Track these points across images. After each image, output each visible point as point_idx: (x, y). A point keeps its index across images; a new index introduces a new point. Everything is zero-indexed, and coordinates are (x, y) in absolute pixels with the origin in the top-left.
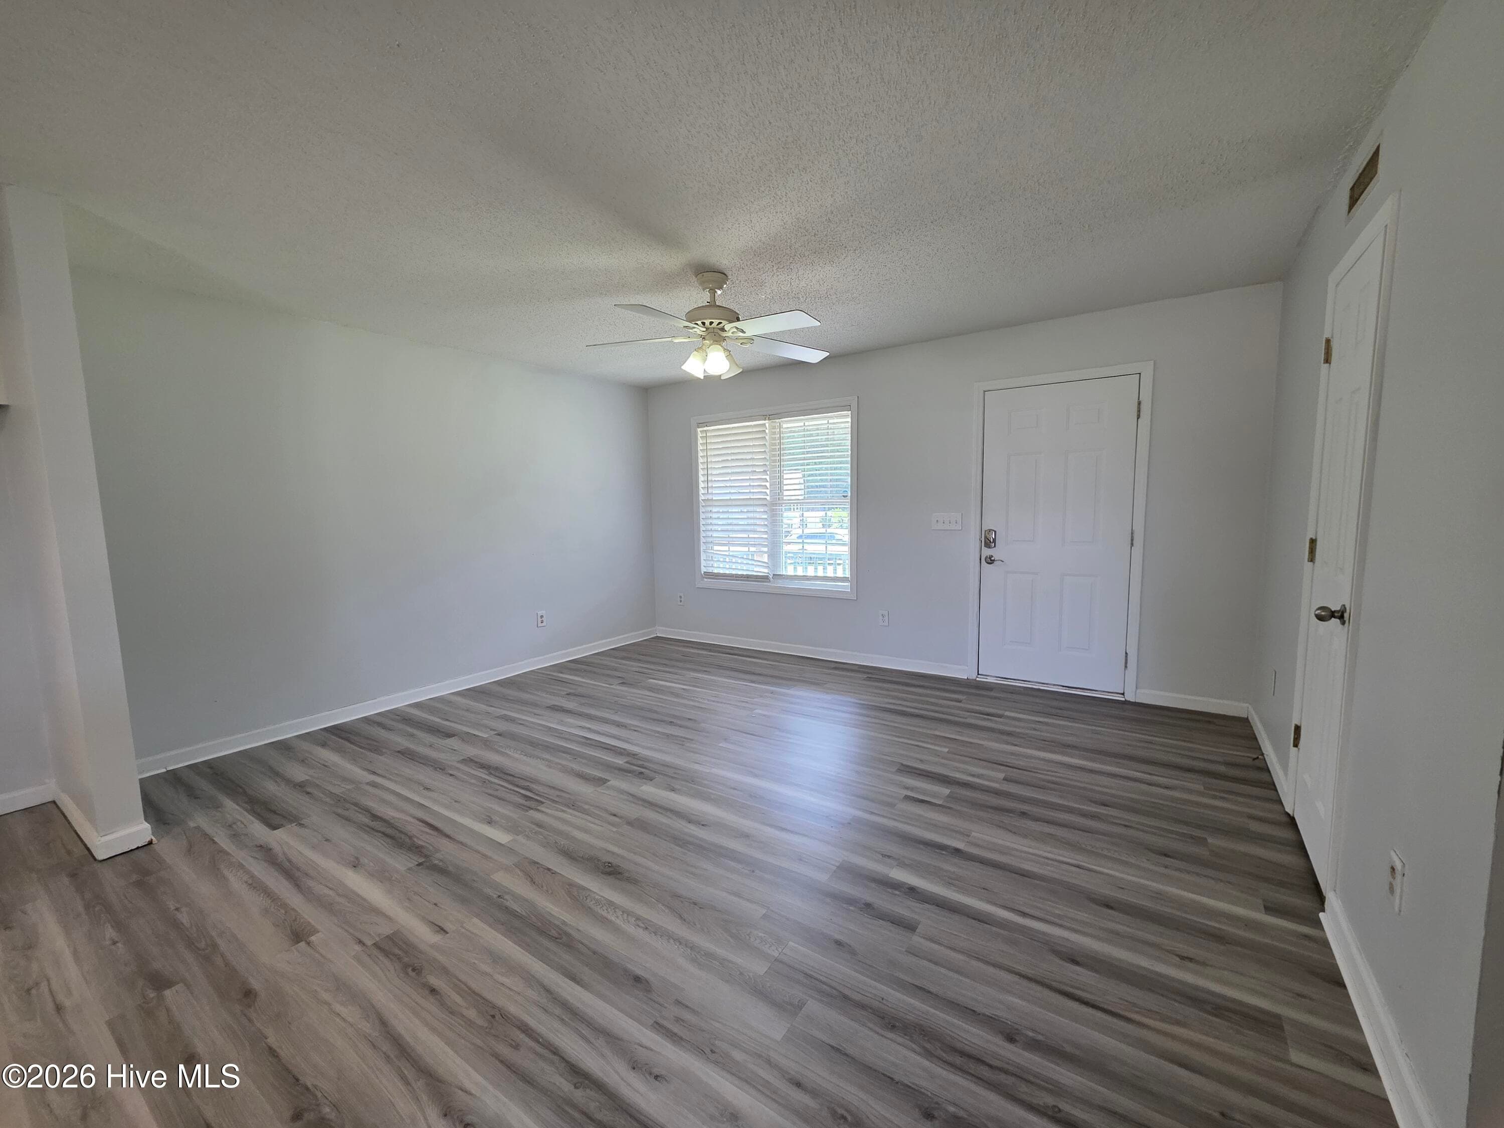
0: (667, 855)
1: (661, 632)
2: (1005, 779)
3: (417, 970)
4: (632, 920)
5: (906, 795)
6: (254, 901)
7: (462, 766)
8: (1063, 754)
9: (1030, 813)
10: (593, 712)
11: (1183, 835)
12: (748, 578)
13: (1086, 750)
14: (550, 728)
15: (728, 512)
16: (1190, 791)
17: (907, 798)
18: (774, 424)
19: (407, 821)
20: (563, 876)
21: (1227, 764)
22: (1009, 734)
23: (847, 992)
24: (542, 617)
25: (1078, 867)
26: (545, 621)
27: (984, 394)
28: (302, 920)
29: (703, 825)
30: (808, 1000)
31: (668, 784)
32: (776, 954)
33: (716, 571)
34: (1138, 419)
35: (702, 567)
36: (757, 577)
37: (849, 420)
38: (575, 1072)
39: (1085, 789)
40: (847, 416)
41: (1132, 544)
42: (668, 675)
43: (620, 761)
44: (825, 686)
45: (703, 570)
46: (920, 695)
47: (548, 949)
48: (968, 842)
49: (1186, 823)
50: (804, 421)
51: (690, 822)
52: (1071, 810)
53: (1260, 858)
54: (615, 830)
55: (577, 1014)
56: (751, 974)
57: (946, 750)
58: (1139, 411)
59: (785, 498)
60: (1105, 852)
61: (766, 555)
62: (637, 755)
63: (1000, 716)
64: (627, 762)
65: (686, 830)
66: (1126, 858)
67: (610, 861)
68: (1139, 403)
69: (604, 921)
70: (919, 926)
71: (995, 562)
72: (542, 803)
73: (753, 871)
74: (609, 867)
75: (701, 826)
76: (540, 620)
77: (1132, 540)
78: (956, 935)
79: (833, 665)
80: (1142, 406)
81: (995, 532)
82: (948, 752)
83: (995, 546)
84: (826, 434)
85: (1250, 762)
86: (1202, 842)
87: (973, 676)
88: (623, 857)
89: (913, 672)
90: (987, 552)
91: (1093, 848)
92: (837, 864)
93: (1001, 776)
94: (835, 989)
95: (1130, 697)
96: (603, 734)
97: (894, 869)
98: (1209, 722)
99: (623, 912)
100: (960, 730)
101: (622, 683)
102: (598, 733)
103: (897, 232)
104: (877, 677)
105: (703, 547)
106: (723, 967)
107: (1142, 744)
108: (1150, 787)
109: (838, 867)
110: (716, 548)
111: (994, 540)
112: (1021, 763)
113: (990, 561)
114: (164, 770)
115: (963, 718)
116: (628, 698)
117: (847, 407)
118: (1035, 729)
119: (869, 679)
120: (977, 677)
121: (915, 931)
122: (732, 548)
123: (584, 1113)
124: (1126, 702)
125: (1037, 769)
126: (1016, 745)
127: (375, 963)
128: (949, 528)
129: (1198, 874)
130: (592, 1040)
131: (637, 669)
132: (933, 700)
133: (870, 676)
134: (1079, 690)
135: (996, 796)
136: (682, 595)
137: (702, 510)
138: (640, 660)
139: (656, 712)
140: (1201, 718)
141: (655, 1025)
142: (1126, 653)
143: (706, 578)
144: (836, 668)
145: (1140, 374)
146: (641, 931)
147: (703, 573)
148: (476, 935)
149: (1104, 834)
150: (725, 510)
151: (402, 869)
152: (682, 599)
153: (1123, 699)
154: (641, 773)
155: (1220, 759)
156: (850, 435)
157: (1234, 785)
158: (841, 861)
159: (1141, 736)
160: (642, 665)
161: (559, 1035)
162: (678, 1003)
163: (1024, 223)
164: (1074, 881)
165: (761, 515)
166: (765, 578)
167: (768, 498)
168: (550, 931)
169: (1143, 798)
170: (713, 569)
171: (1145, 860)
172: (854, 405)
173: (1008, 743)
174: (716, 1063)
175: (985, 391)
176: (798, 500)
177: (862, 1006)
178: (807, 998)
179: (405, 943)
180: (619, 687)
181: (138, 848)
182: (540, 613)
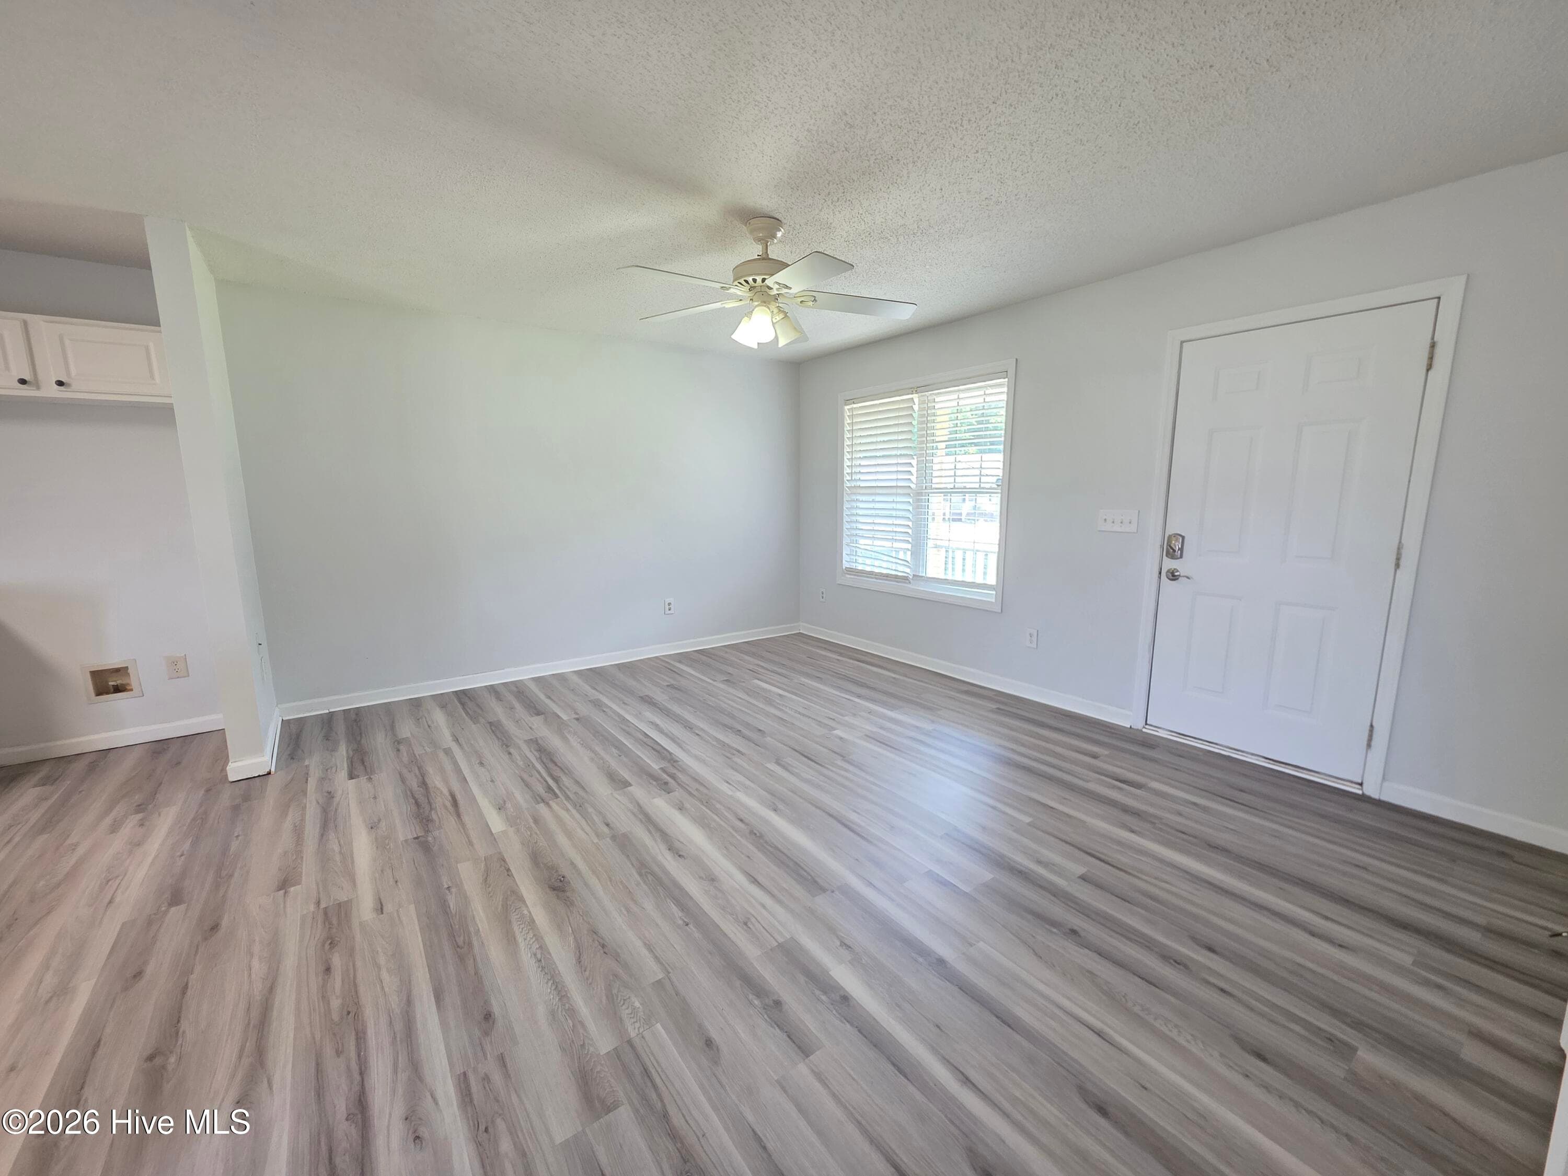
0: (621, 882)
1: (804, 628)
2: (1083, 878)
3: (333, 944)
4: (536, 946)
5: (931, 870)
6: (286, 840)
7: (524, 747)
8: (1199, 857)
9: (1082, 934)
10: (676, 708)
11: (1318, 1031)
12: (887, 576)
13: (1238, 858)
14: (624, 719)
15: (873, 501)
16: (1383, 961)
17: (930, 874)
18: (922, 399)
19: (441, 792)
20: (514, 881)
21: (1489, 931)
22: (1136, 814)
23: (672, 1110)
24: (669, 604)
25: (1099, 1034)
26: (672, 609)
27: (1181, 347)
28: (299, 870)
29: (680, 856)
30: (623, 1104)
31: (681, 801)
32: (633, 1034)
33: (860, 567)
34: (1428, 370)
35: (844, 562)
36: (896, 577)
37: (1005, 389)
38: (360, 1100)
39: (1195, 917)
40: (1000, 385)
41: (1397, 566)
42: (777, 677)
43: (655, 765)
44: (939, 712)
45: (845, 565)
46: (1047, 740)
47: (443, 956)
48: (964, 954)
49: (1335, 1012)
50: (958, 393)
51: (669, 849)
52: (1148, 944)
53: (1446, 1114)
54: (596, 841)
55: (410, 1038)
56: (592, 1049)
57: (1027, 820)
58: (1431, 358)
59: (934, 486)
60: (1158, 1024)
61: (909, 553)
62: (677, 761)
63: (1139, 786)
64: (661, 769)
65: (660, 858)
66: (1188, 1041)
67: (566, 874)
68: (1433, 345)
69: (510, 939)
70: (817, 1053)
71: (1180, 579)
72: (556, 796)
73: (687, 925)
74: (561, 881)
75: (676, 856)
76: (667, 607)
77: (1398, 559)
78: (854, 1079)
79: (965, 688)
80: (1438, 351)
81: (1183, 538)
82: (1029, 824)
83: (1181, 557)
84: (981, 408)
85: (1542, 937)
86: (1344, 1051)
87: (1139, 724)
88: (579, 873)
89: (1066, 711)
90: (1169, 564)
91: (1143, 1010)
92: (781, 940)
93: (1081, 870)
94: (662, 1101)
95: (1371, 790)
96: (666, 735)
97: (843, 964)
98: (1503, 854)
99: (534, 935)
100: (1067, 797)
101: (726, 680)
102: (661, 731)
103: (953, 125)
104: (1011, 709)
105: (846, 540)
106: (573, 1031)
107: (1348, 869)
108: (1312, 938)
109: (780, 946)
110: (862, 541)
111: (1181, 549)
112: (1123, 859)
113: (1173, 576)
114: (328, 712)
115: (1083, 780)
116: (719, 697)
117: (1004, 373)
118: (1180, 814)
119: (999, 711)
120: (1144, 727)
121: (807, 1056)
122: (877, 543)
123: (330, 1151)
124: (1364, 798)
125: (1141, 872)
126: (1133, 831)
127: (312, 927)
128: (1119, 530)
129: (1297, 1105)
130: (399, 1070)
131: (751, 667)
132: (1059, 750)
133: (1002, 707)
134: (1290, 767)
135: (1053, 898)
136: (824, 590)
137: (846, 498)
138: (762, 657)
139: (733, 717)
140: (1487, 844)
141: (462, 1077)
142: (1372, 726)
143: (848, 574)
144: (967, 693)
145: (1439, 298)
146: (533, 961)
147: (844, 568)
148: (401, 922)
149: (1175, 994)
150: (870, 498)
151: (402, 838)
152: (824, 596)
153: (1360, 792)
154: (666, 783)
155: (1481, 920)
156: (1004, 409)
157: (1484, 971)
158: (788, 937)
159: (1349, 853)
160: (762, 664)
161: (380, 1055)
162: (502, 1060)
163: (1144, 77)
164: (1075, 1054)
165: (904, 504)
166: (905, 579)
167: (913, 486)
168: (460, 937)
169: (1288, 954)
170: (857, 565)
171: (1216, 1054)
172: (1012, 372)
173: (1124, 826)
174: (479, 1145)
175: (1182, 342)
176: (946, 488)
177: (674, 1135)
178: (625, 1102)
179: (346, 914)
180: (722, 686)
181: (259, 776)
182: (668, 601)
